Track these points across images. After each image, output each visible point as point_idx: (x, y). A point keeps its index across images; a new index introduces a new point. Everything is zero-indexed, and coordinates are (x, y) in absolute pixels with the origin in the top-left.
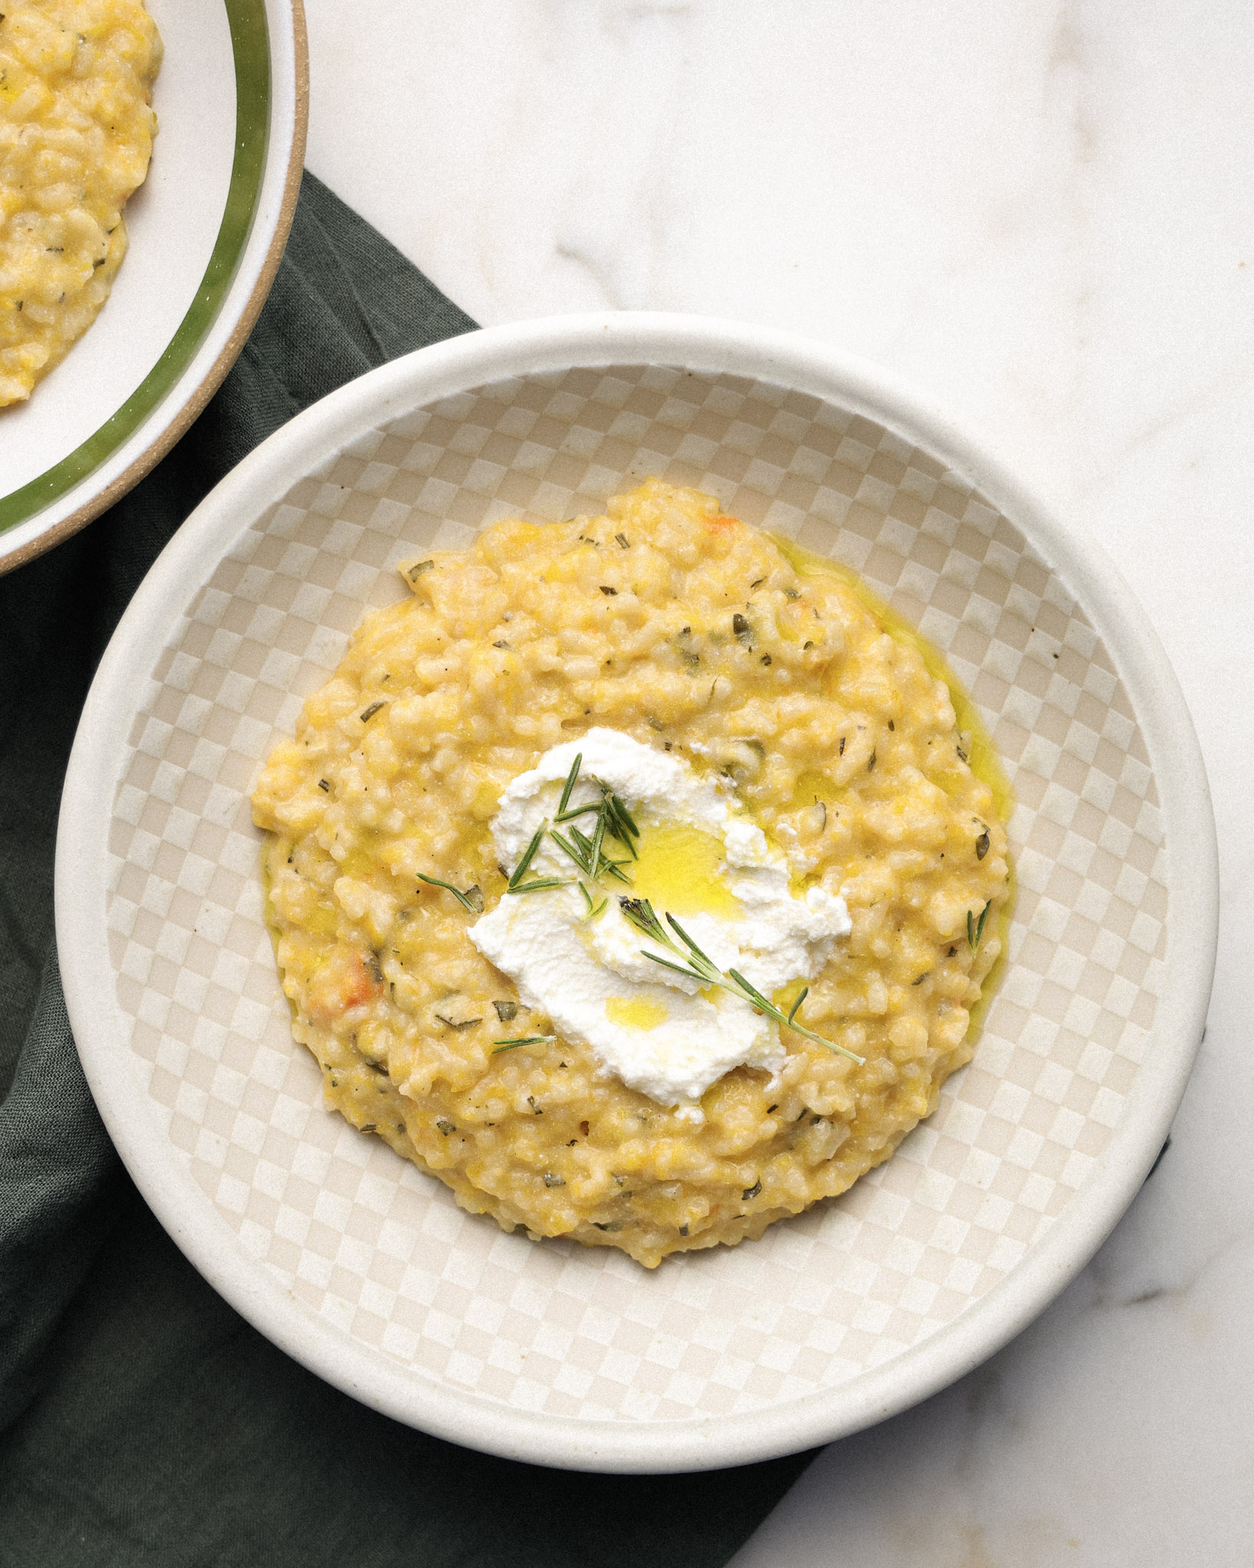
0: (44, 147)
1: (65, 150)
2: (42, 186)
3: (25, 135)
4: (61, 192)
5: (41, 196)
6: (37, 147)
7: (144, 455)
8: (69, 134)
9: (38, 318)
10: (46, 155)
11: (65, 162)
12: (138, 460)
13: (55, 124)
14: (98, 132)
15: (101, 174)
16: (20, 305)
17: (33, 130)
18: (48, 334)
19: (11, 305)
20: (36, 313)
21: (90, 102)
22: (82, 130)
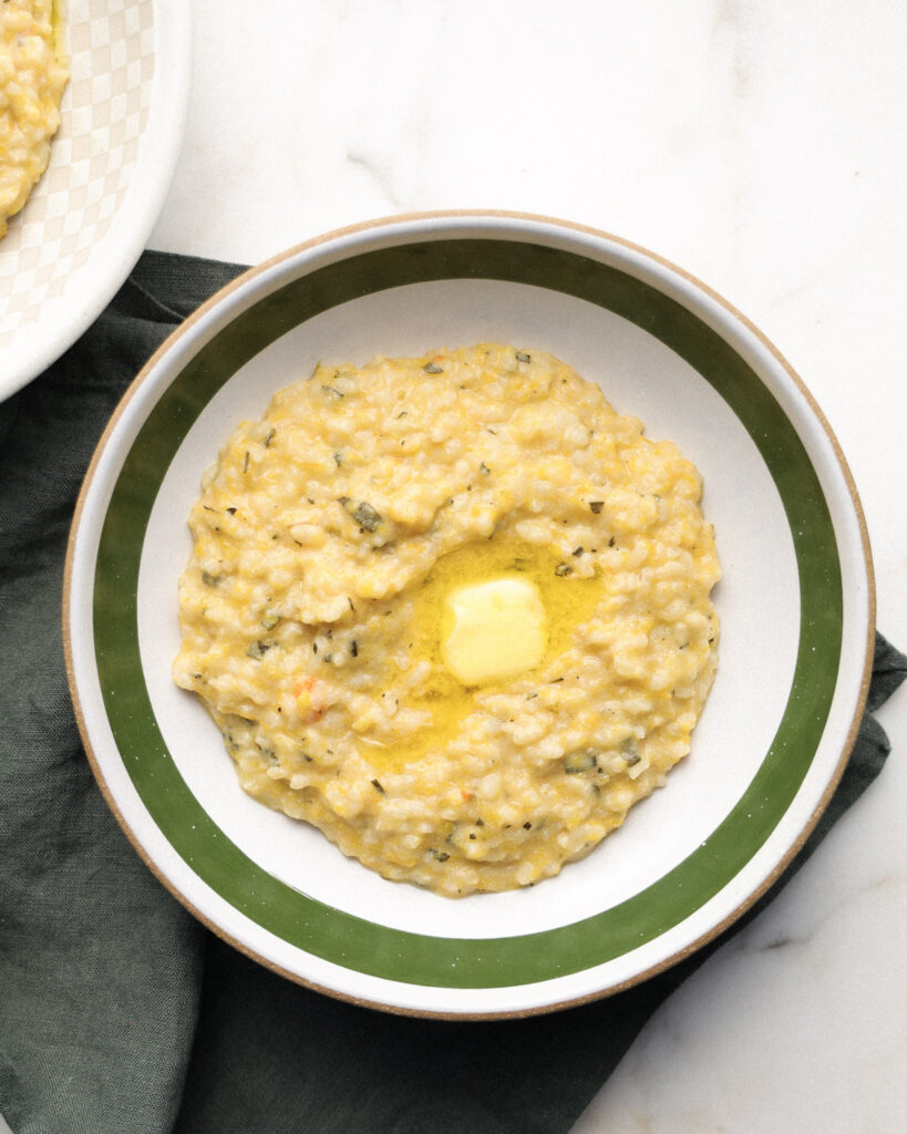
0: (658, 581)
1: (673, 577)
2: (663, 608)
3: (643, 578)
4: (678, 606)
5: (665, 615)
6: (654, 582)
7: (830, 784)
8: (670, 567)
9: (685, 696)
10: (662, 586)
11: (674, 585)
12: (827, 789)
13: (660, 563)
14: (687, 556)
15: (698, 583)
16: (673, 693)
17: (647, 572)
18: (693, 702)
19: (669, 696)
20: (684, 694)
21: (676, 538)
22: (678, 559)
